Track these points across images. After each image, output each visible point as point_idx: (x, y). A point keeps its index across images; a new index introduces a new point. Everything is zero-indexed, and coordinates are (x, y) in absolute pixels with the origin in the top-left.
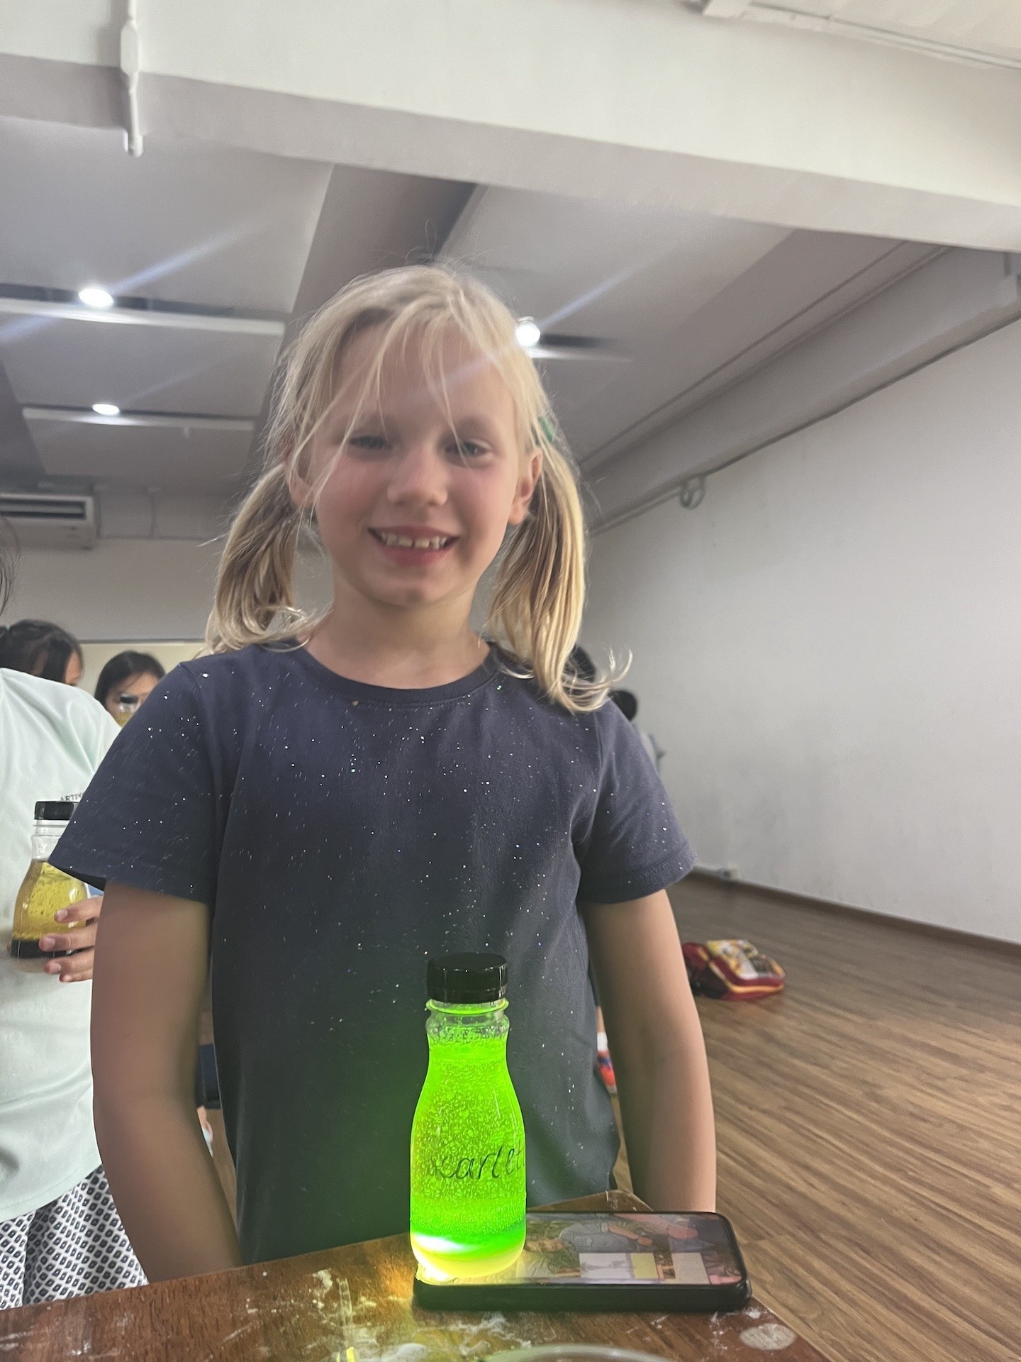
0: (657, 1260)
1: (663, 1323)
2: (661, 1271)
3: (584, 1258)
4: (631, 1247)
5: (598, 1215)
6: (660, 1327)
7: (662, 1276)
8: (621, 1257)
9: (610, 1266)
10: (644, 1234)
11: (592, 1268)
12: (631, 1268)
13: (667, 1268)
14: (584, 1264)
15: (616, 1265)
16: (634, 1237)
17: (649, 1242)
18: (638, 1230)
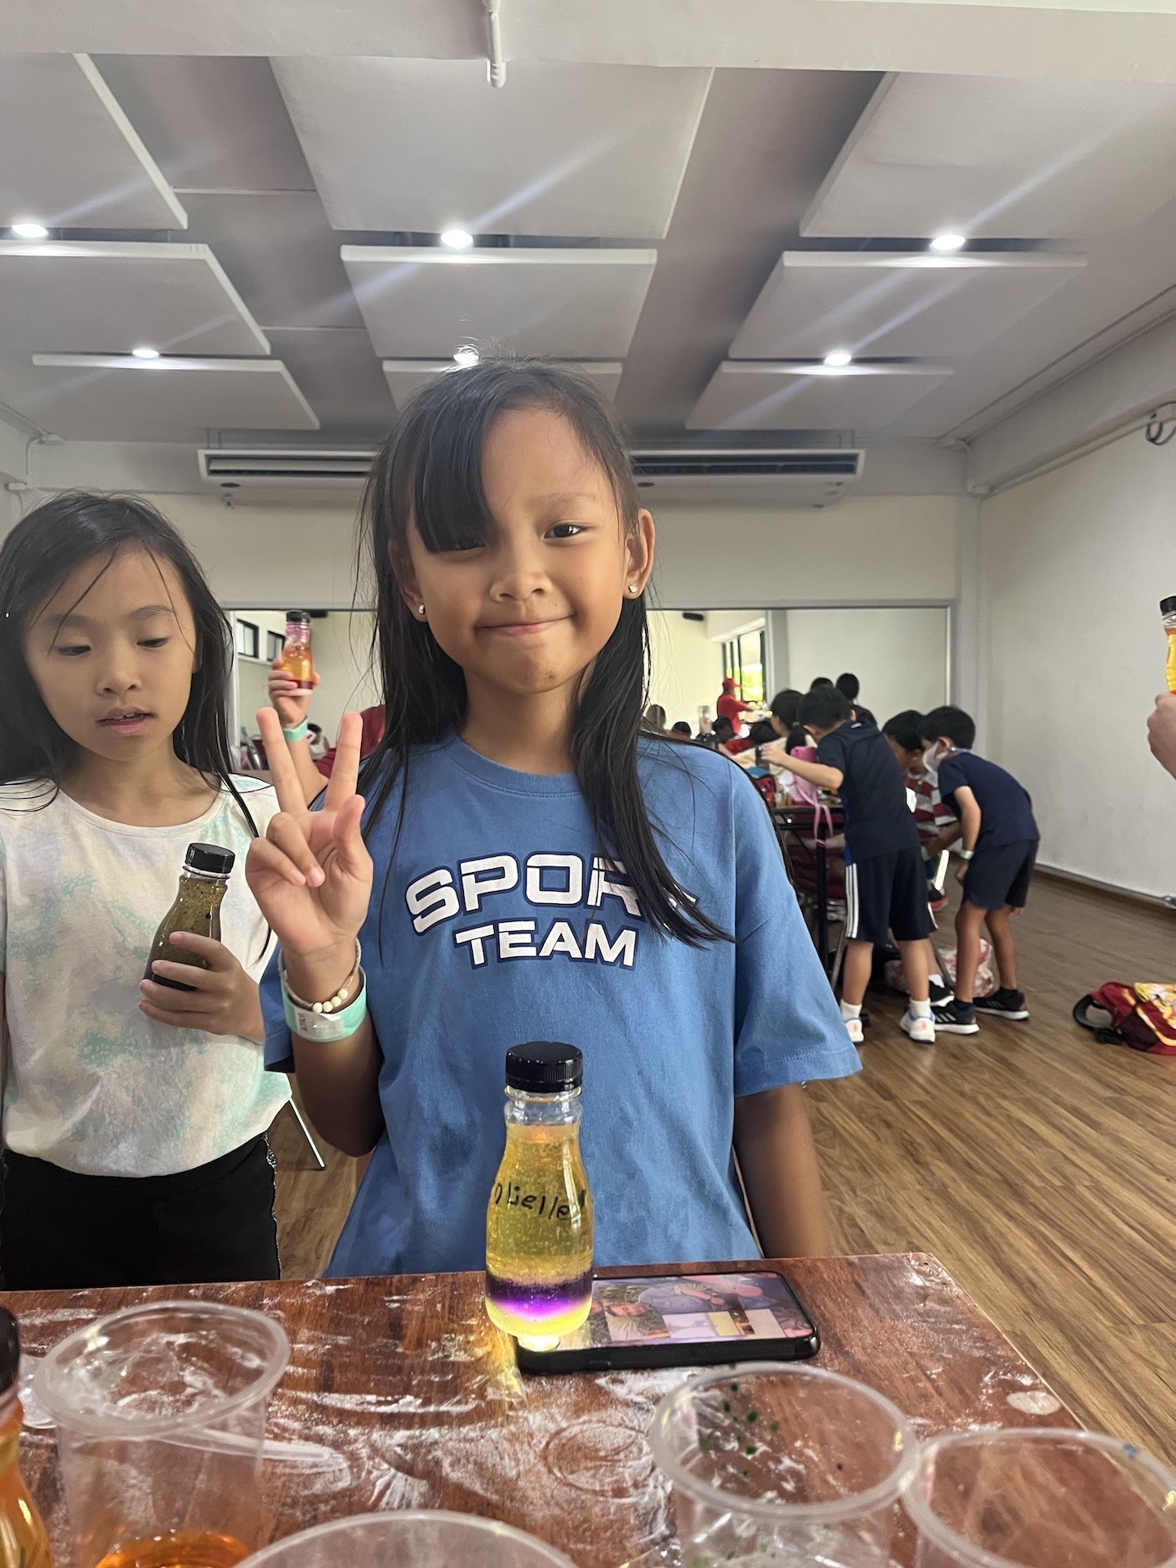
0: (734, 1318)
2: (740, 1328)
3: (670, 1319)
4: (707, 1307)
5: (668, 1279)
7: (743, 1332)
8: (701, 1316)
9: (693, 1326)
10: (716, 1294)
11: (679, 1328)
12: (713, 1327)
14: (670, 1325)
16: (707, 1297)
18: (709, 1290)
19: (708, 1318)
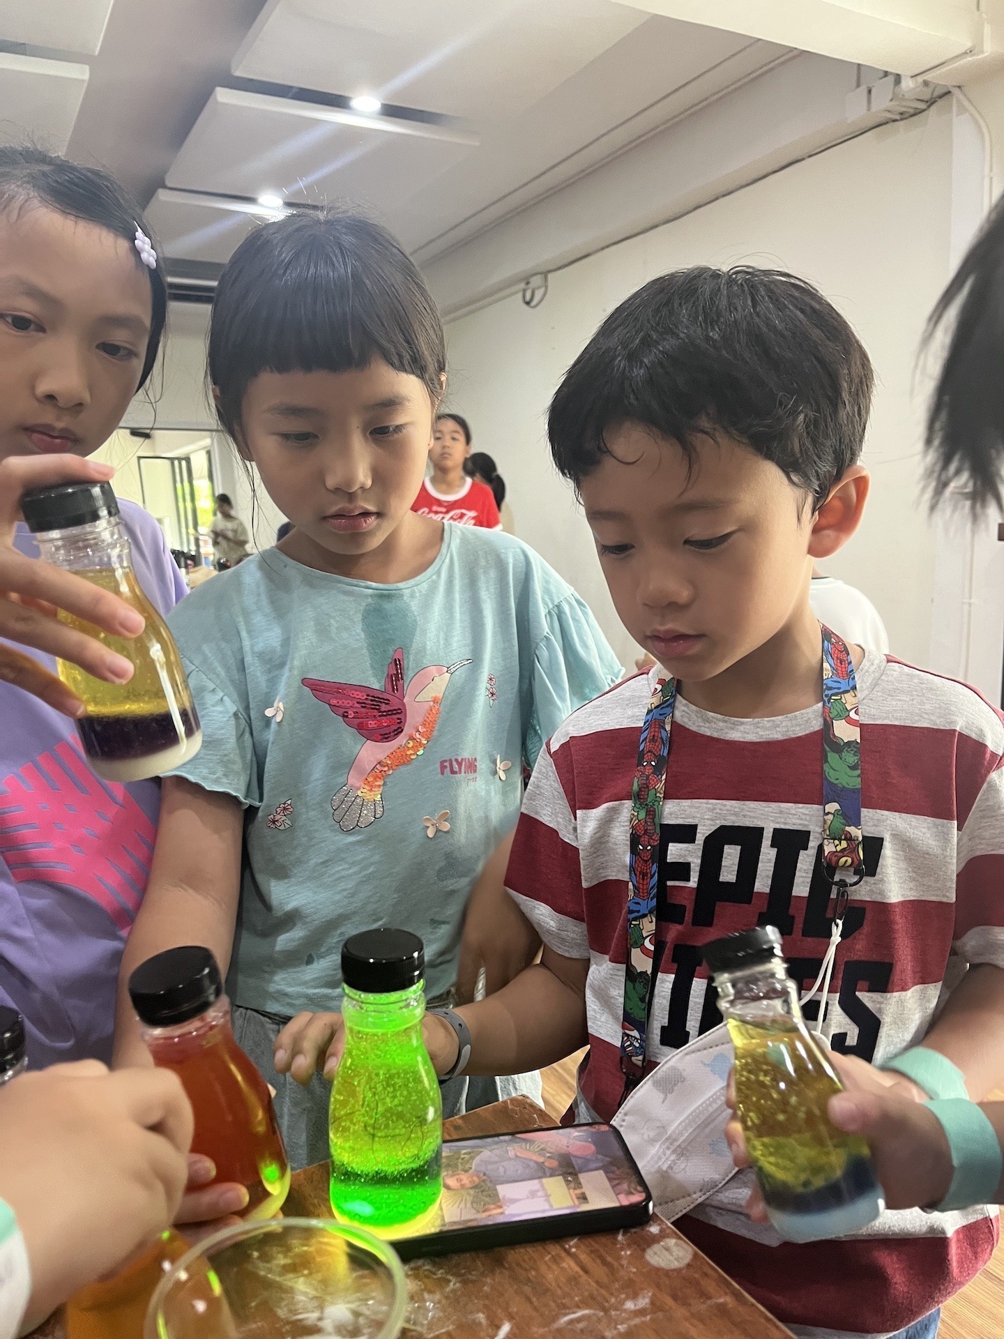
0: (567, 1182)
1: (576, 1246)
2: (574, 1197)
4: (540, 1172)
5: (502, 1138)
6: (574, 1250)
7: (576, 1202)
8: (534, 1184)
9: (528, 1198)
10: (548, 1155)
11: (514, 1201)
12: (546, 1196)
13: (578, 1191)
14: (504, 1198)
15: (533, 1194)
16: (541, 1160)
17: (554, 1164)
18: (542, 1151)
19: (542, 1185)
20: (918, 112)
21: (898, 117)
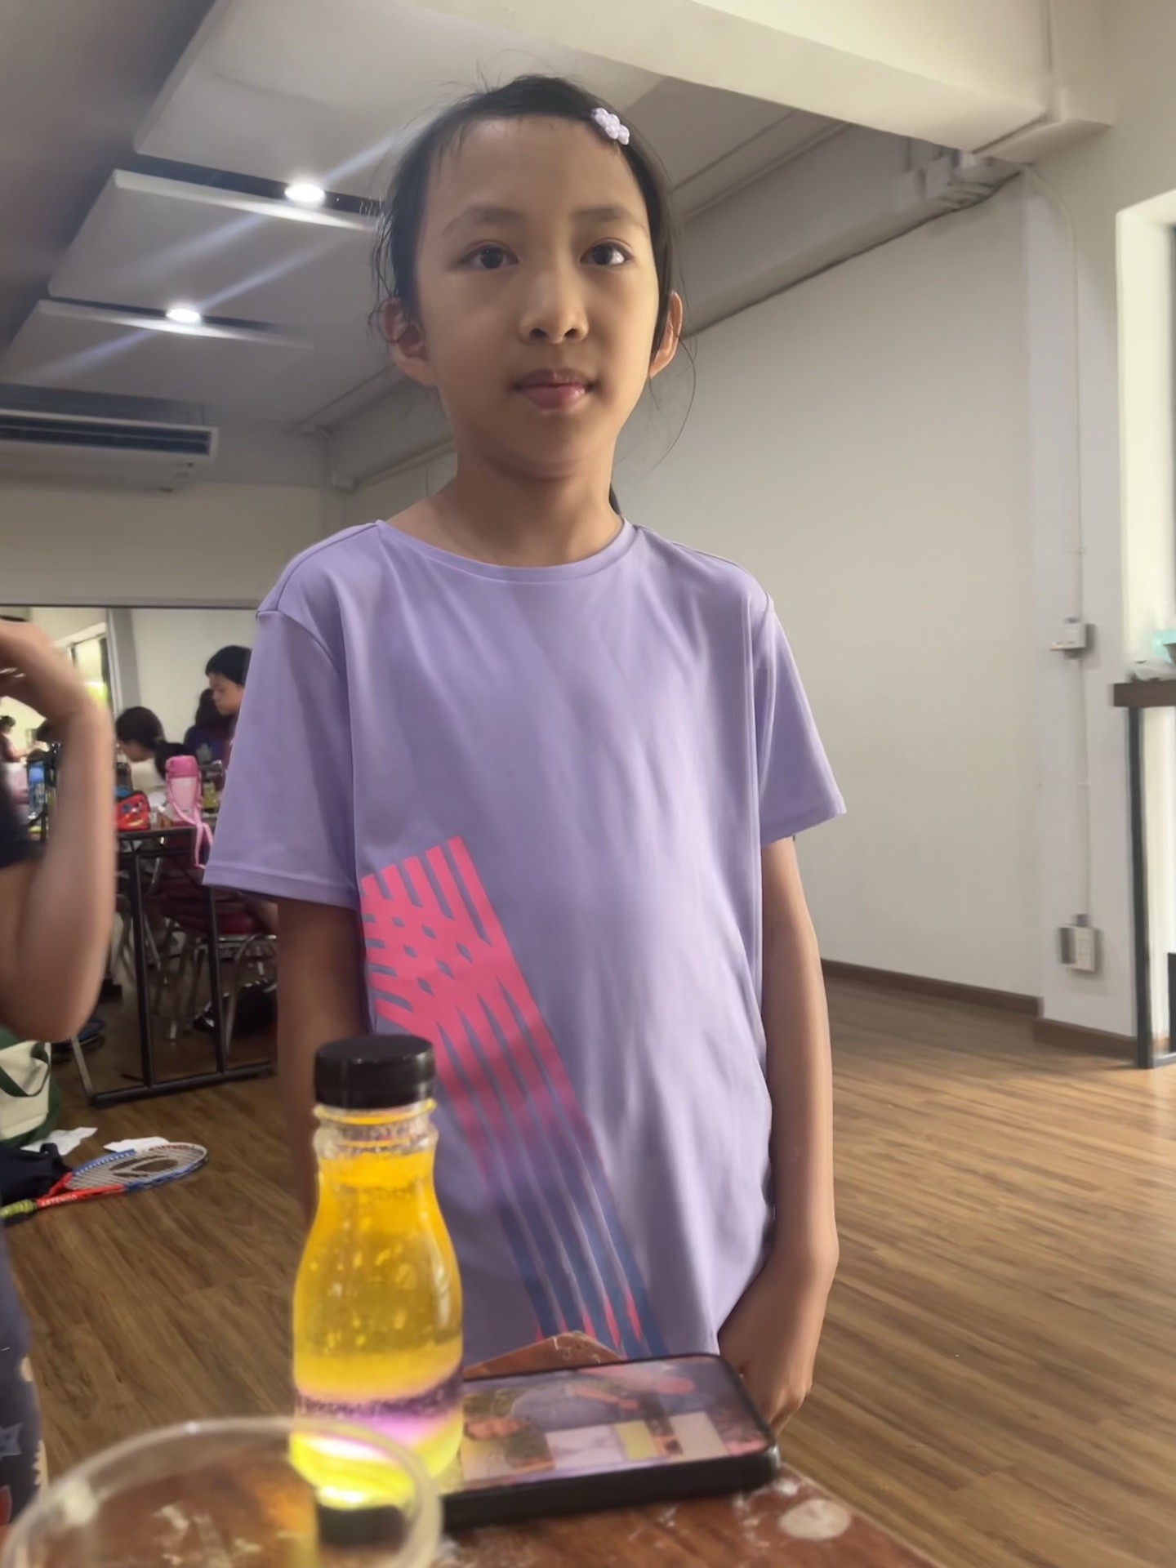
0: (652, 1429)
1: (674, 1518)
2: (660, 1445)
3: (555, 1439)
4: (612, 1415)
5: (557, 1374)
6: (672, 1524)
7: (665, 1452)
8: (602, 1431)
9: (591, 1447)
10: (624, 1394)
11: (568, 1452)
12: (621, 1446)
13: (668, 1439)
14: (555, 1448)
15: (599, 1443)
16: (613, 1399)
17: (633, 1405)
18: (615, 1389)
20: (980, 200)
21: (956, 206)
